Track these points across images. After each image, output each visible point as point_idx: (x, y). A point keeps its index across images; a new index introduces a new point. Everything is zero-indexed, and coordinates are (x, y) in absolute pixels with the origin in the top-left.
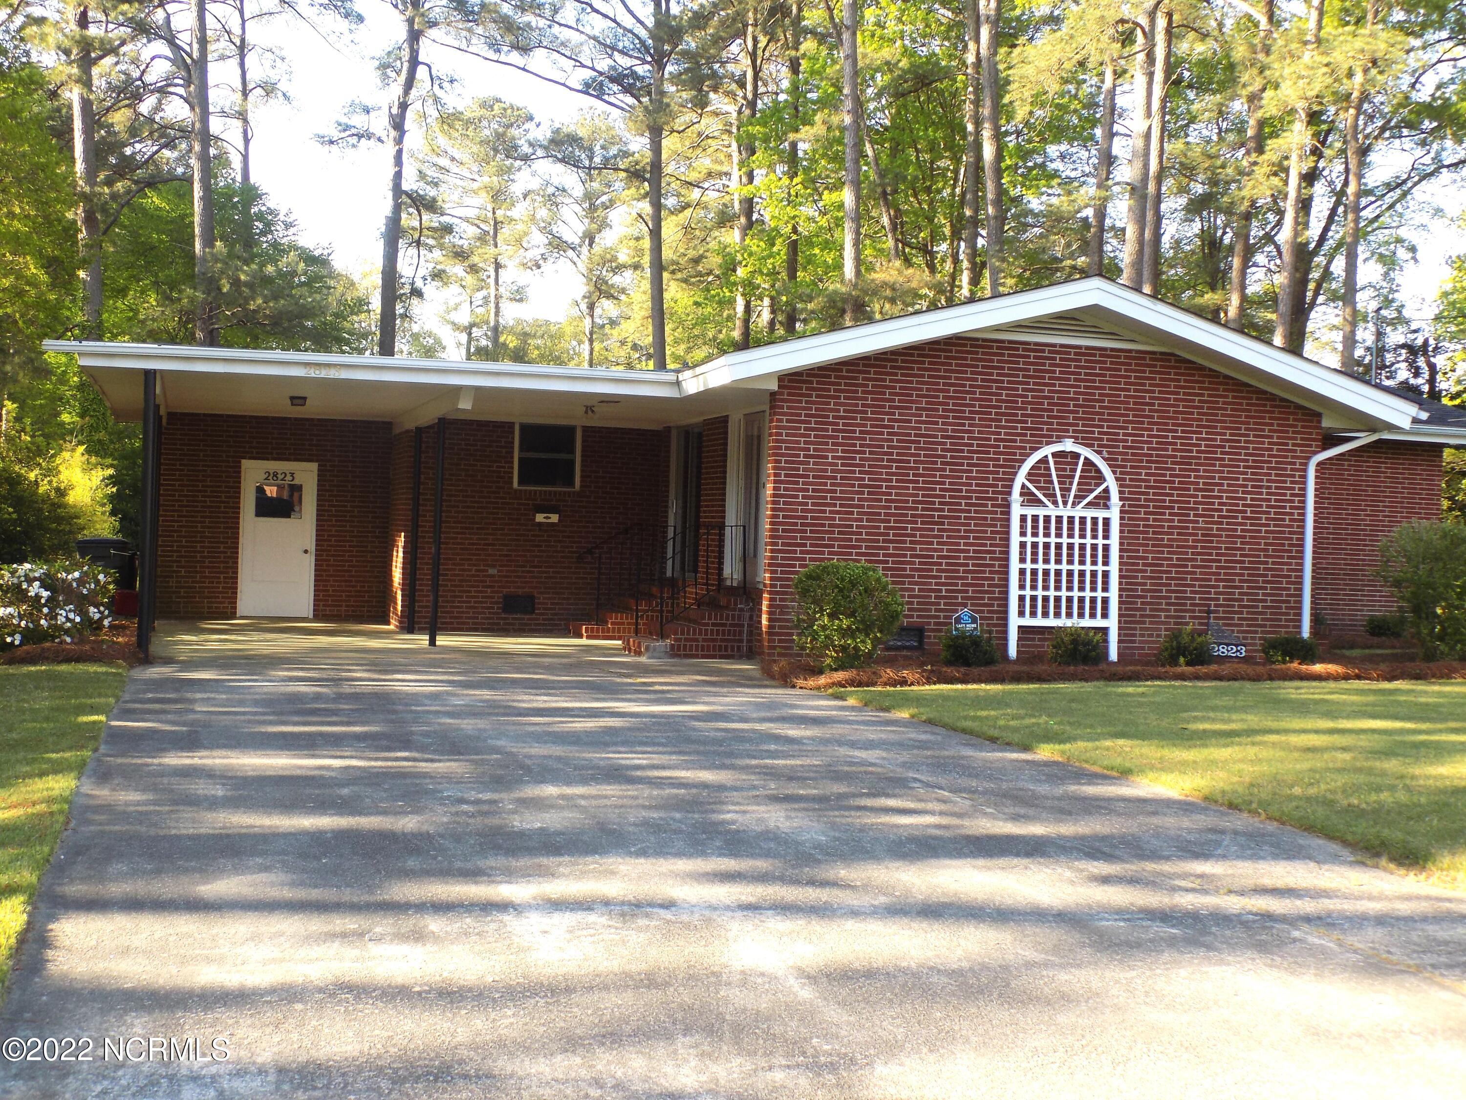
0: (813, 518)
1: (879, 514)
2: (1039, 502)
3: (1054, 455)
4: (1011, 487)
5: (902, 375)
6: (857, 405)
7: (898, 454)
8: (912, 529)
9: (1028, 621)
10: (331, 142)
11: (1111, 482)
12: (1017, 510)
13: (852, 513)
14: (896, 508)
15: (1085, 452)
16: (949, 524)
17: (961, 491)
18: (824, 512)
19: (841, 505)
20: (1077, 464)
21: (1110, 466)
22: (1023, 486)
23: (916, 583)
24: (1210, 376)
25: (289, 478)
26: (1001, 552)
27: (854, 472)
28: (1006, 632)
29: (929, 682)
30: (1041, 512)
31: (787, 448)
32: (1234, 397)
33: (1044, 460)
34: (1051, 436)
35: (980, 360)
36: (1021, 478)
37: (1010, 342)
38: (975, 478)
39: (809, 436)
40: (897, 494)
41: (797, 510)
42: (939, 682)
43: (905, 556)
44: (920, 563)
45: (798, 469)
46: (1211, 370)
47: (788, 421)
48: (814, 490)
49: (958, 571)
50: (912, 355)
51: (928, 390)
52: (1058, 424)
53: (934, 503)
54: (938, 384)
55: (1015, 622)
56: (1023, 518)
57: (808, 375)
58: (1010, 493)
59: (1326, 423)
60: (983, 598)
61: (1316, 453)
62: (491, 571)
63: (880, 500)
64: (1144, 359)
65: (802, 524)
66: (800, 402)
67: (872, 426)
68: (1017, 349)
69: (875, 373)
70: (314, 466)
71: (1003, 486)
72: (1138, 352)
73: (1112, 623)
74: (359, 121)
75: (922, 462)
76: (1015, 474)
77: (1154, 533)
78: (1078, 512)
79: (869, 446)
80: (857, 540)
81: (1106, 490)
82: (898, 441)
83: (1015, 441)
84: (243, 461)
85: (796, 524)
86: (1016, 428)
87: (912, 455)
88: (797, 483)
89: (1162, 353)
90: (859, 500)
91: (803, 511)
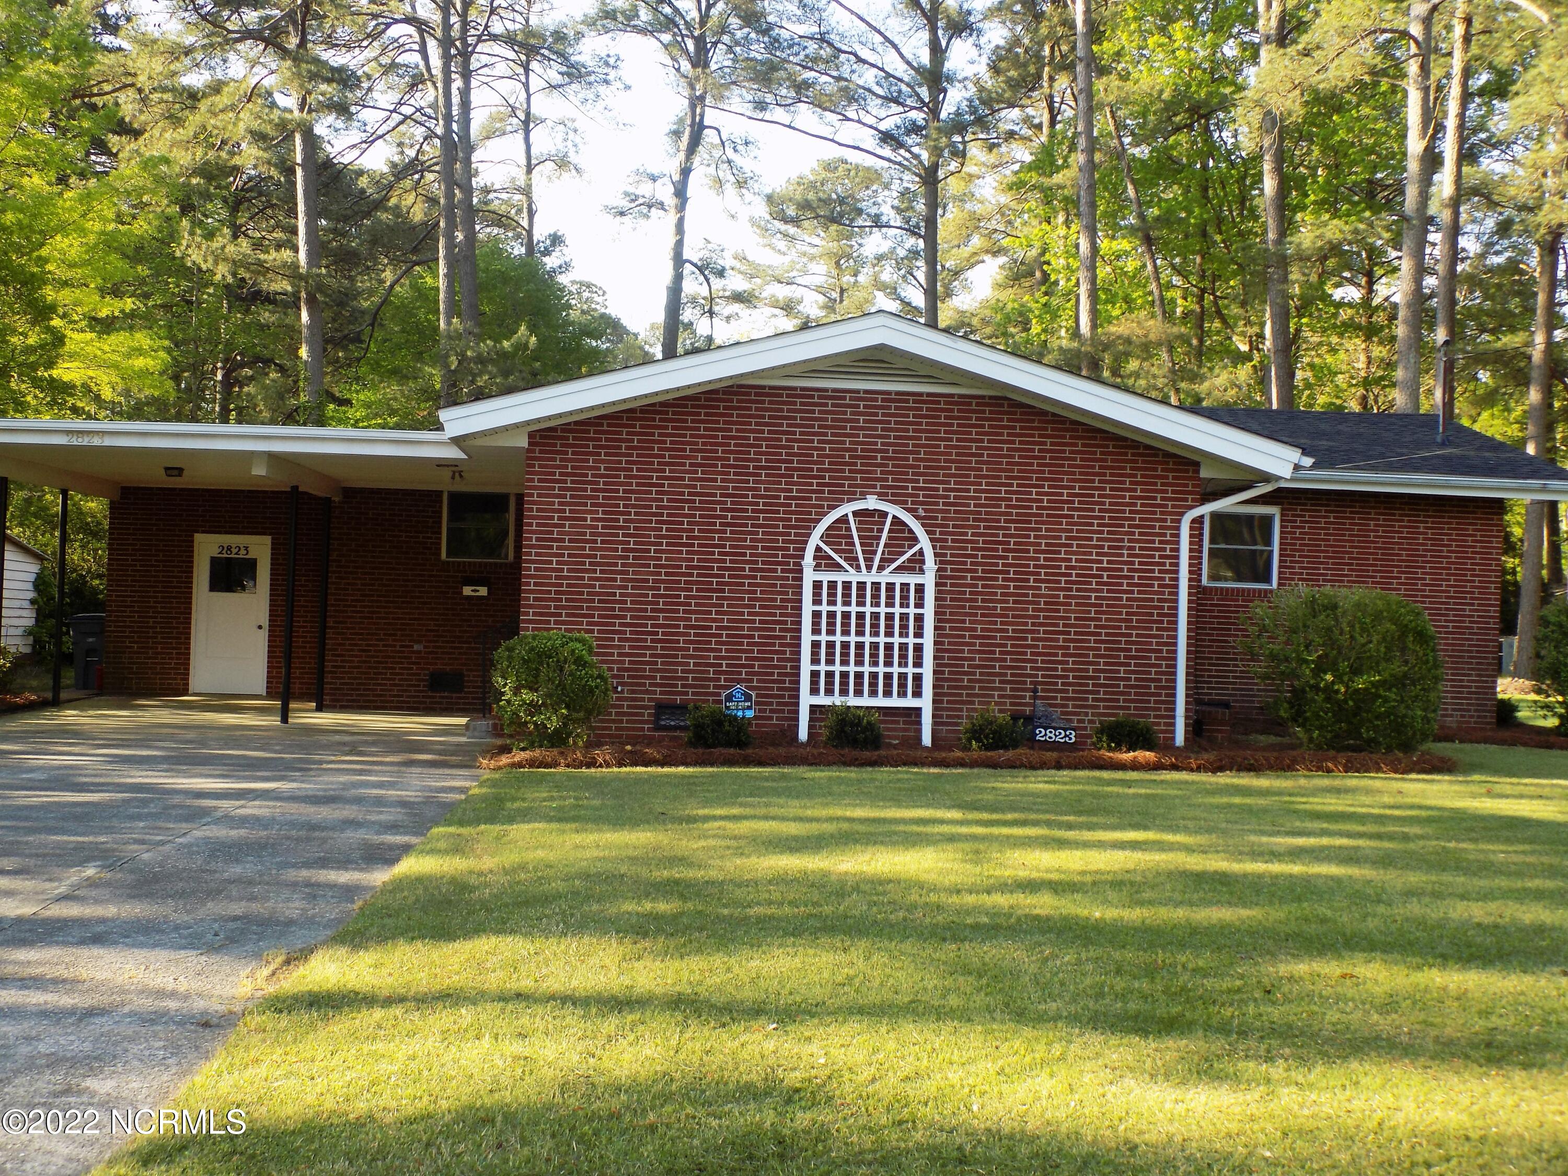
0: (568, 585)
1: (647, 581)
2: (838, 567)
3: (855, 514)
4: (804, 550)
5: (673, 428)
6: (620, 462)
7: (669, 515)
8: (686, 597)
9: (822, 700)
10: (622, 214)
11: (925, 543)
12: (809, 576)
13: (615, 580)
14: (667, 574)
15: (893, 510)
16: (730, 591)
17: (744, 554)
18: (583, 578)
19: (602, 572)
20: (884, 523)
21: (923, 525)
22: (818, 549)
23: (692, 657)
24: (1054, 422)
25: (243, 552)
26: (792, 623)
27: (617, 535)
28: (797, 712)
29: (620, 764)
30: (839, 578)
31: (538, 510)
32: (1084, 445)
33: (844, 520)
34: (855, 493)
35: (767, 410)
36: (815, 540)
37: (803, 389)
38: (761, 541)
39: (565, 496)
40: (667, 559)
41: (550, 577)
42: (635, 764)
43: (678, 626)
44: (696, 635)
45: (552, 533)
46: (1054, 415)
47: (540, 481)
48: (569, 555)
49: (742, 644)
50: (686, 406)
51: (704, 444)
52: (862, 479)
53: (712, 568)
54: (717, 437)
55: (806, 700)
56: (817, 585)
57: (563, 431)
58: (802, 557)
59: (1204, 473)
60: (772, 674)
61: (1191, 508)
62: (416, 647)
63: (649, 566)
64: (970, 404)
65: (556, 592)
66: (554, 460)
67: (638, 484)
68: (812, 397)
69: (641, 427)
70: (267, 540)
71: (795, 549)
72: (961, 396)
73: (926, 703)
74: (645, 189)
75: (697, 523)
76: (809, 535)
77: (983, 601)
78: (885, 578)
79: (634, 506)
80: (620, 609)
81: (921, 552)
82: (669, 500)
83: (810, 499)
84: (197, 536)
85: (549, 592)
86: (811, 484)
87: (686, 516)
88: (551, 547)
89: (991, 397)
90: (623, 565)
91: (557, 577)
